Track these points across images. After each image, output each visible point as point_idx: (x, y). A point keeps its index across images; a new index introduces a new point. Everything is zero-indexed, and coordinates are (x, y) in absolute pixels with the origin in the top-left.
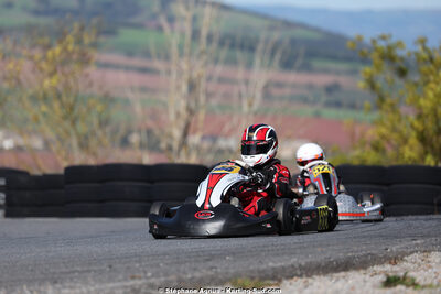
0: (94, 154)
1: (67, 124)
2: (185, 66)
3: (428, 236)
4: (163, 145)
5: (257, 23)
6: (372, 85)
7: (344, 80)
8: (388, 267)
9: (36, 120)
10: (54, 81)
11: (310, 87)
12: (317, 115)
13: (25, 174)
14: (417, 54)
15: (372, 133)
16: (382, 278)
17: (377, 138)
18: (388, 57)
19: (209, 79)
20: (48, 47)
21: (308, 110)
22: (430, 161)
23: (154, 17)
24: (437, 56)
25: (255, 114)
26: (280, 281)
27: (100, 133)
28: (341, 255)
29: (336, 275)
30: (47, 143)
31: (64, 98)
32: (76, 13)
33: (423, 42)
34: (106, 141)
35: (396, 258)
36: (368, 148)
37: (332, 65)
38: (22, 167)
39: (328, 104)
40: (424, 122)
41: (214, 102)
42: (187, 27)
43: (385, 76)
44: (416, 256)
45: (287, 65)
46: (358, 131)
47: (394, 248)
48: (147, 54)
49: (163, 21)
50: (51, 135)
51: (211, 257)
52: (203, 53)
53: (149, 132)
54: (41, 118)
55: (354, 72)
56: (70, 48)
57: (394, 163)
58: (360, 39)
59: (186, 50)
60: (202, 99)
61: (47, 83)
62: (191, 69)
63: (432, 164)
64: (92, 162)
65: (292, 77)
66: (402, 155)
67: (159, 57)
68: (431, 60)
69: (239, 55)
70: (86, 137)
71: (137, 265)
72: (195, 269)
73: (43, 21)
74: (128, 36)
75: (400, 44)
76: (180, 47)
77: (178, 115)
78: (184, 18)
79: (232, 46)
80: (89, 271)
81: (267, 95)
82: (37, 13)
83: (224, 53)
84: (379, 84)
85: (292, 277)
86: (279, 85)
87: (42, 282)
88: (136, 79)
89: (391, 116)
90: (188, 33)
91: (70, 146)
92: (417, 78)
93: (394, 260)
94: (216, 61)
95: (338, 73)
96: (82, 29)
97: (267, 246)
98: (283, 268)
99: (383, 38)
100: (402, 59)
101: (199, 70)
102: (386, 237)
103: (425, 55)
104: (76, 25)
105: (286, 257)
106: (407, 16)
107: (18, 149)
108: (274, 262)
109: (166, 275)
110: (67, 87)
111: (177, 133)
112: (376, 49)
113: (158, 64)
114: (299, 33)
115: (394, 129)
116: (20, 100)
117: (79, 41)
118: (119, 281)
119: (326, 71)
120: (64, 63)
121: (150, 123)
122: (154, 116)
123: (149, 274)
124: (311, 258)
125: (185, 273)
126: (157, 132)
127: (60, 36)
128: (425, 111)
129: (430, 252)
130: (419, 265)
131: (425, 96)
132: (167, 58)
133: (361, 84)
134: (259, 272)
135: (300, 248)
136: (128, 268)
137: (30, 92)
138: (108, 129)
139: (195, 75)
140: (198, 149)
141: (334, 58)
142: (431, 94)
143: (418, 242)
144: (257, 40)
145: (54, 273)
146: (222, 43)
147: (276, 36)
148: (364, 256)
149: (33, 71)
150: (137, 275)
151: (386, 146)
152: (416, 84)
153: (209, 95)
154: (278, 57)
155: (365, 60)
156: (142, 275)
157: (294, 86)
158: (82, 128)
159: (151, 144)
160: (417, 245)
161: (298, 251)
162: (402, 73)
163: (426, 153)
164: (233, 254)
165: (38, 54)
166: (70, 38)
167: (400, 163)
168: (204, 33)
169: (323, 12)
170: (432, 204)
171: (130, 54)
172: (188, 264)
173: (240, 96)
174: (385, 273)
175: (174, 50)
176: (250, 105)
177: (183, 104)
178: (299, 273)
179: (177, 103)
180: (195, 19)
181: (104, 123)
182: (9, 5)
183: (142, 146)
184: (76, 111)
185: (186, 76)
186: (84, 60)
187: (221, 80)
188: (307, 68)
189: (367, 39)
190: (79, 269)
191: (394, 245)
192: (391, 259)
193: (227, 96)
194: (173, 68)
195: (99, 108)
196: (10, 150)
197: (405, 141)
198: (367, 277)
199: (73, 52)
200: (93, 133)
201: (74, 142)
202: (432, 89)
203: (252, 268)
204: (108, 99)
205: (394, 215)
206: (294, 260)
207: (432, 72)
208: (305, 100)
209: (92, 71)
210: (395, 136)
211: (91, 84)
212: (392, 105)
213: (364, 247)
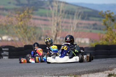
0: (32, 42)
1: (25, 34)
2: (56, 19)
5: (75, 7)
6: (105, 24)
7: (98, 23)
8: (109, 71)
9: (17, 33)
10: (21, 23)
11: (89, 24)
12: (91, 32)
13: (14, 47)
15: (105, 36)
16: (108, 74)
17: (106, 37)
18: (109, 16)
19: (62, 22)
20: (20, 14)
21: (88, 30)
23: (48, 6)
25: (74, 31)
26: (81, 75)
27: (33, 36)
28: (97, 68)
29: (96, 73)
30: (20, 39)
31: (24, 27)
32: (27, 5)
34: (35, 38)
35: (111, 69)
36: (104, 40)
37: (95, 18)
38: (13, 45)
39: (93, 29)
41: (63, 28)
42: (56, 8)
43: (109, 21)
45: (83, 18)
46: (101, 35)
47: (111, 66)
48: (46, 16)
49: (50, 7)
50: (21, 37)
51: (63, 69)
52: (60, 15)
53: (46, 36)
55: (100, 20)
56: (26, 14)
57: (111, 44)
58: (102, 11)
59: (56, 15)
60: (60, 27)
61: (20, 23)
62: (57, 19)
64: (31, 44)
65: (84, 22)
66: (113, 42)
67: (49, 16)
69: (70, 16)
70: (30, 38)
71: (43, 71)
72: (58, 72)
73: (19, 7)
74: (41, 11)
75: (112, 13)
76: (55, 14)
77: (54, 32)
78: (55, 6)
79: (68, 13)
80: (31, 73)
81: (77, 26)
82: (17, 5)
83: (66, 15)
84: (107, 23)
85: (84, 74)
86: (81, 24)
87: (18, 75)
88: (43, 22)
89: (110, 32)
90: (57, 10)
91: (26, 40)
93: (111, 70)
94: (64, 18)
95: (96, 20)
96: (29, 9)
97: (77, 66)
98: (82, 72)
99: (108, 11)
100: (113, 17)
101: (60, 20)
102: (109, 63)
104: (27, 8)
105: (82, 69)
107: (12, 41)
108: (79, 70)
109: (51, 73)
110: (25, 24)
111: (54, 36)
112: (106, 14)
113: (49, 18)
114: (86, 10)
115: (111, 35)
116: (12, 28)
117: (28, 12)
118: (39, 75)
119: (93, 20)
120: (24, 18)
121: (47, 34)
122: (48, 32)
123: (46, 73)
124: (89, 69)
125: (56, 73)
126: (48, 36)
127: (23, 11)
133: (102, 24)
134: (75, 73)
136: (41, 72)
137: (15, 25)
138: (36, 35)
139: (58, 21)
140: (59, 40)
141: (95, 17)
144: (75, 12)
145: (22, 73)
146: (65, 13)
147: (80, 11)
148: (103, 68)
149: (16, 20)
150: (43, 73)
151: (109, 40)
153: (62, 26)
154: (80, 16)
155: (103, 17)
156: (44, 73)
157: (84, 24)
158: (29, 35)
161: (86, 67)
162: (113, 20)
164: (68, 68)
165: (17, 16)
166: (26, 11)
167: (113, 44)
168: (61, 10)
169: (93, 4)
171: (41, 16)
172: (56, 71)
173: (70, 27)
174: (109, 73)
175: (53, 15)
176: (73, 29)
177: (55, 29)
178: (86, 73)
179: (54, 28)
180: (58, 6)
182: (10, 3)
183: (44, 40)
184: (27, 31)
185: (56, 22)
186: (29, 17)
187: (65, 22)
188: (88, 19)
189: (104, 12)
190: (28, 72)
193: (67, 27)
194: (53, 19)
195: (33, 30)
196: (10, 41)
197: (114, 38)
198: (104, 74)
200: (32, 36)
201: (27, 39)
203: (73, 72)
204: (36, 28)
205: (111, 58)
206: (84, 70)
208: (88, 28)
209: (31, 20)
210: (111, 37)
211: (31, 24)
212: (110, 29)
213: (103, 66)
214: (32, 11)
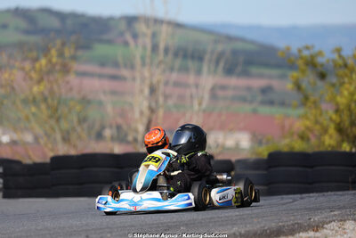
0: (75, 146)
1: (52, 122)
2: (147, 74)
3: (344, 207)
4: (130, 138)
5: (204, 38)
6: (298, 87)
7: (276, 83)
8: (311, 234)
9: (27, 119)
10: (42, 87)
11: (249, 89)
12: (255, 112)
13: (18, 163)
14: (334, 61)
15: (299, 125)
17: (303, 128)
18: (311, 63)
19: (167, 83)
20: (37, 60)
21: (247, 108)
22: (346, 147)
23: (122, 34)
24: (350, 62)
25: (204, 111)
27: (79, 129)
28: (273, 225)
30: (36, 138)
31: (50, 100)
32: (58, 32)
33: (338, 51)
34: (84, 135)
35: (318, 226)
36: (296, 137)
38: (17, 158)
39: (263, 103)
40: (340, 116)
41: (170, 102)
42: (148, 42)
43: (309, 79)
44: (334, 224)
45: (229, 71)
46: (287, 123)
47: (316, 218)
48: (116, 64)
49: (128, 37)
50: (39, 131)
52: (160, 63)
53: (119, 128)
54: (31, 117)
55: (283, 77)
56: (54, 60)
57: (316, 150)
58: (288, 49)
59: (148, 60)
60: (161, 100)
61: (35, 89)
62: (152, 76)
63: (348, 149)
64: (73, 152)
65: (233, 81)
66: (324, 143)
67: (126, 66)
68: (346, 66)
69: (190, 64)
70: (68, 132)
71: (109, 235)
73: (32, 39)
74: (101, 50)
75: (320, 53)
76: (143, 59)
77: (142, 113)
78: (145, 35)
79: (185, 56)
81: (213, 96)
82: (27, 32)
83: (178, 62)
84: (304, 85)
86: (223, 88)
88: (107, 84)
89: (314, 111)
90: (149, 47)
91: (55, 139)
92: (334, 80)
93: (316, 228)
94: (172, 69)
95: (270, 77)
96: (63, 44)
97: (214, 218)
99: (307, 48)
100: (322, 65)
101: (158, 76)
102: (310, 209)
103: (340, 62)
104: (58, 42)
105: (229, 227)
106: (326, 31)
107: (13, 143)
110: (51, 91)
111: (141, 128)
112: (301, 58)
113: (125, 72)
114: (239, 45)
115: (317, 122)
116: (14, 103)
117: (61, 55)
119: (261, 76)
120: (50, 72)
121: (120, 121)
122: (123, 114)
124: (249, 228)
126: (125, 127)
127: (46, 51)
128: (342, 107)
129: (345, 221)
130: (337, 231)
131: (341, 94)
132: (132, 67)
133: (290, 86)
135: (240, 219)
137: (22, 96)
138: (85, 126)
139: (155, 80)
141: (267, 65)
142: (346, 93)
143: (336, 213)
144: (204, 52)
146: (176, 55)
147: (220, 48)
148: (293, 225)
149: (25, 79)
151: (310, 135)
152: (333, 85)
153: (166, 97)
154: (222, 65)
155: (292, 66)
158: (65, 125)
159: (120, 137)
160: (335, 215)
161: (239, 222)
162: (322, 76)
163: (343, 141)
164: (186, 225)
165: (28, 65)
166: (54, 52)
167: (321, 149)
168: (162, 46)
169: (259, 28)
170: (348, 182)
171: (103, 64)
173: (191, 97)
175: (138, 61)
176: (200, 104)
177: (145, 104)
179: (141, 103)
180: (154, 35)
181: (82, 120)
182: (5, 27)
183: (112, 139)
184: (59, 112)
185: (147, 82)
186: (66, 70)
187: (177, 84)
188: (245, 74)
189: (294, 50)
191: (316, 216)
192: (313, 227)
193: (181, 97)
194: (138, 75)
195: (78, 108)
196: (8, 144)
197: (325, 131)
199: (56, 64)
200: (74, 129)
201: (58, 137)
202: (347, 89)
204: (85, 101)
205: (317, 192)
206: (235, 229)
207: (346, 75)
208: (244, 100)
209: (72, 78)
210: (318, 127)
211: (71, 89)
212: (315, 102)
213: (292, 218)
214: (72, 51)
